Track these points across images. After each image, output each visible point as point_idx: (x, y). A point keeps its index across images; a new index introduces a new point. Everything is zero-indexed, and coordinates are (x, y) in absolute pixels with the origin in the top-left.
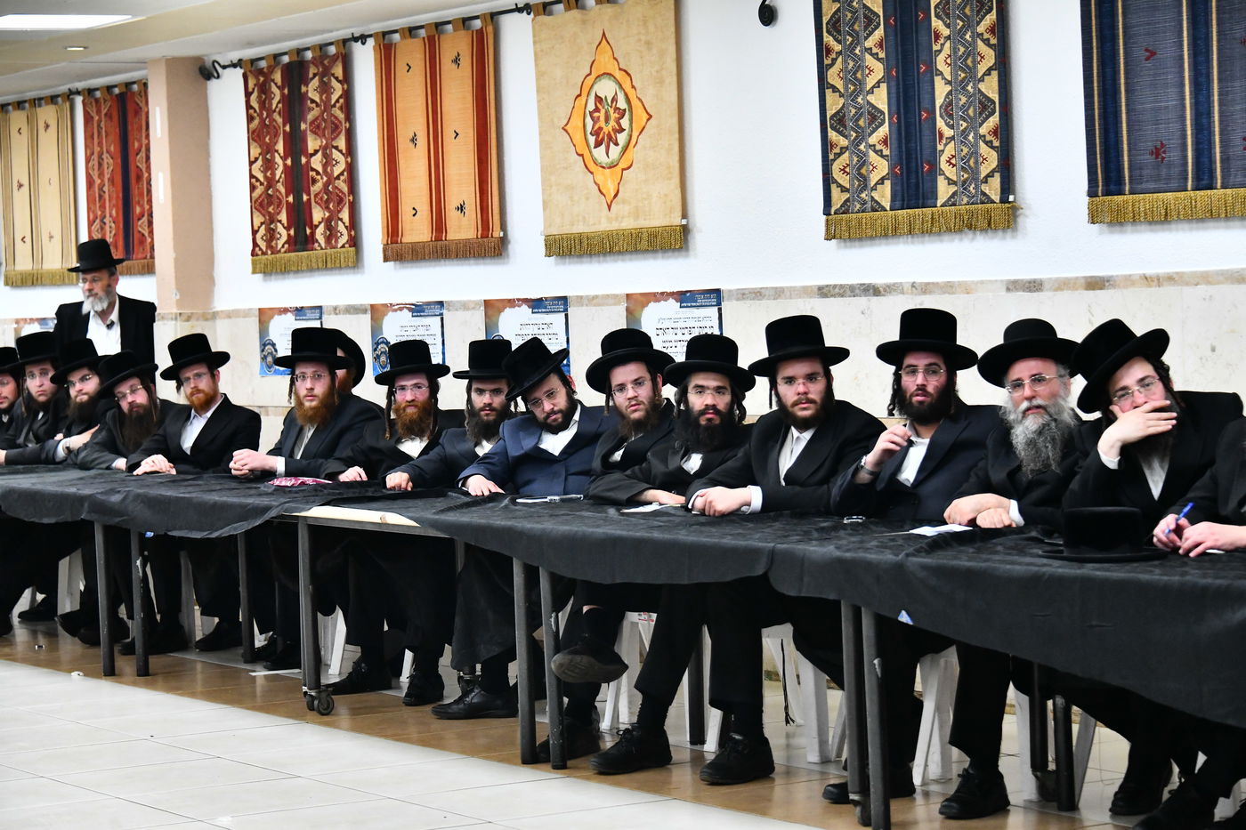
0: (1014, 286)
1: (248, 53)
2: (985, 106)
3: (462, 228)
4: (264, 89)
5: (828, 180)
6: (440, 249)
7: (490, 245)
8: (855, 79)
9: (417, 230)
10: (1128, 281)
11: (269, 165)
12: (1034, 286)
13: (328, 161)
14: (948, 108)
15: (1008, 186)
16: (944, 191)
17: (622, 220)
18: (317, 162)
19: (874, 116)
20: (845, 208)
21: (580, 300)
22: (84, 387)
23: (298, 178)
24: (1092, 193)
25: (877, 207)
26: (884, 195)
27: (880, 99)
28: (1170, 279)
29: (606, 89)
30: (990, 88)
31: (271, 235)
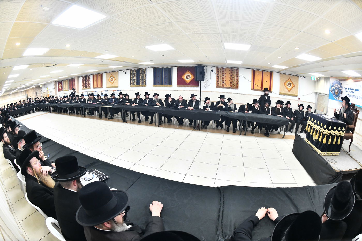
0: (146, 90)
1: (82, 76)
2: (144, 79)
3: (99, 86)
4: (83, 78)
5: (131, 83)
6: (97, 87)
7: (101, 87)
8: (133, 77)
9: (96, 86)
10: (155, 90)
11: (84, 83)
12: (147, 90)
13: (88, 82)
14: (141, 79)
15: (146, 84)
16: (140, 84)
17: (113, 86)
18: (87, 83)
19: (135, 80)
20: (132, 85)
21: (109, 91)
22: (74, 98)
23: (86, 84)
24: (153, 85)
25: (135, 85)
26: (135, 84)
27: (135, 79)
28: (159, 90)
29: (112, 78)
30: (145, 78)
31: (84, 87)
